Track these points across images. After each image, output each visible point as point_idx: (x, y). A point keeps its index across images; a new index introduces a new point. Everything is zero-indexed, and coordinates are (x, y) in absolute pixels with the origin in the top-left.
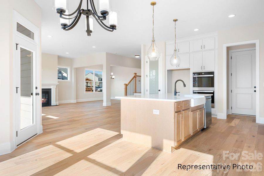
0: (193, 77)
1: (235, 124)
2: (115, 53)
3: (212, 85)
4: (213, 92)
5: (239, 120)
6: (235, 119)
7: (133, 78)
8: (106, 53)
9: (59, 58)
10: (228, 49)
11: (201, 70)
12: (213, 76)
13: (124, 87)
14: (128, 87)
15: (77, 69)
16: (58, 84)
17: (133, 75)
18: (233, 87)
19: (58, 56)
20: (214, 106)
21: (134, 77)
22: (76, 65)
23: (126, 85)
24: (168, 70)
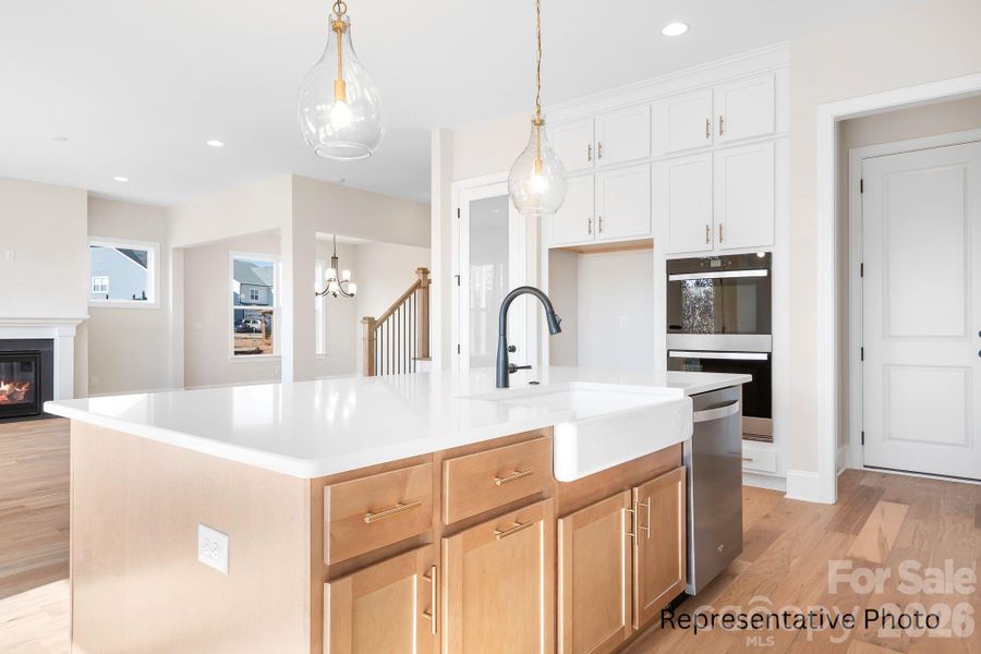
0: (670, 285)
1: (882, 544)
2: (335, 179)
3: (763, 325)
4: (764, 357)
5: (904, 508)
6: (881, 504)
7: (412, 290)
8: (295, 177)
9: (95, 201)
10: (846, 129)
11: (709, 247)
12: (763, 273)
13: (362, 330)
14: (382, 334)
15: (187, 253)
16: (84, 321)
17: (414, 279)
18: (869, 333)
19: (89, 192)
20: (770, 428)
21: (418, 285)
22: (184, 236)
23: (373, 324)
24: (550, 250)
